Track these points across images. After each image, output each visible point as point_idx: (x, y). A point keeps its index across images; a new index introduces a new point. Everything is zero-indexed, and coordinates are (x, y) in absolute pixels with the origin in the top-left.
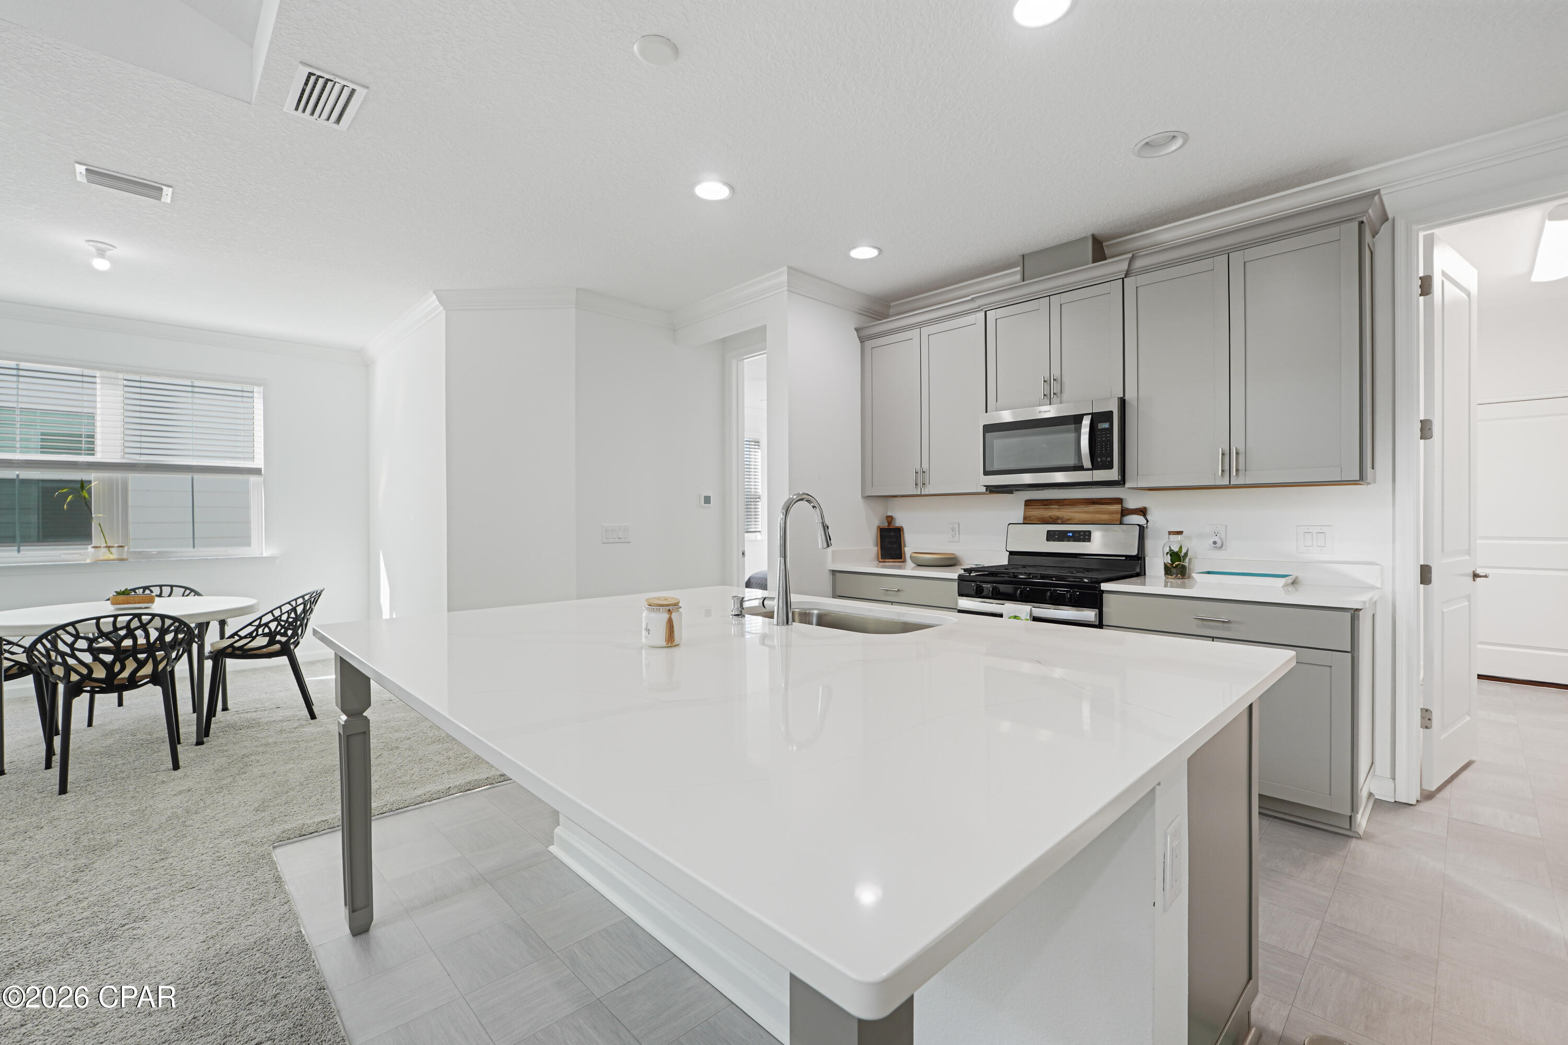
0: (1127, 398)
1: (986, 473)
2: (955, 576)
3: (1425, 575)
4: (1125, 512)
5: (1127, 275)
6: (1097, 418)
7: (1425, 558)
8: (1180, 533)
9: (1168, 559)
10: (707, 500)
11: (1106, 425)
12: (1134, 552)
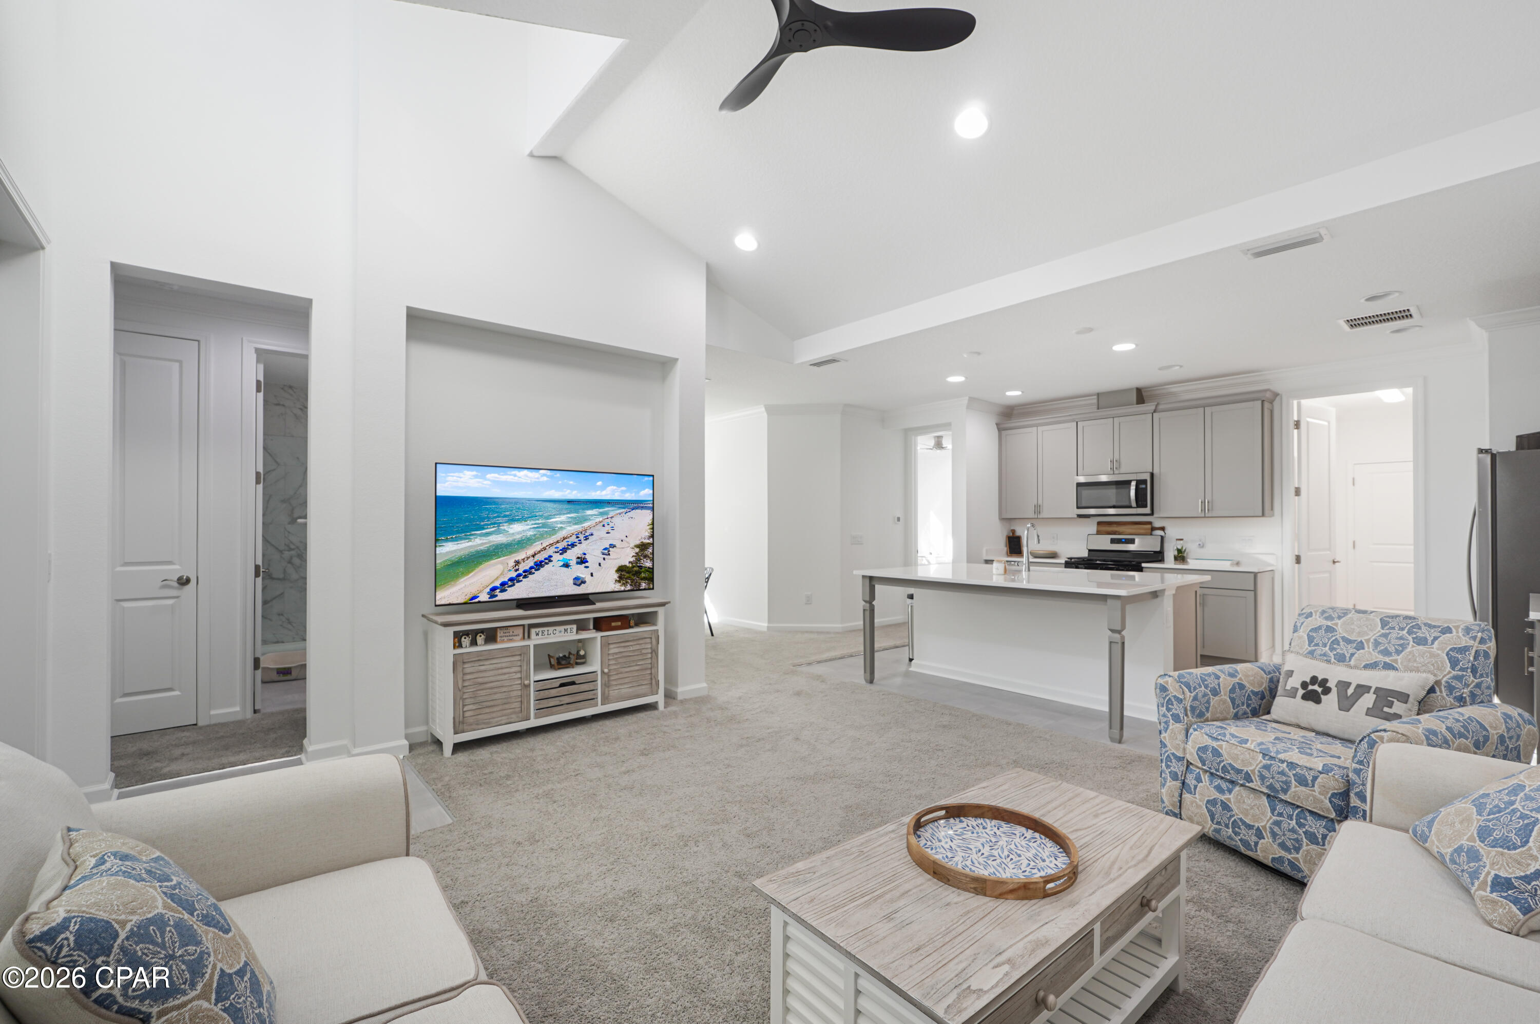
0: (1154, 472)
1: (1078, 508)
2: (1064, 562)
3: (1298, 560)
4: (1153, 529)
5: (1155, 411)
6: (1139, 482)
7: (1299, 552)
8: (1182, 540)
9: (1176, 553)
10: (899, 519)
11: (1143, 486)
12: (1158, 549)
